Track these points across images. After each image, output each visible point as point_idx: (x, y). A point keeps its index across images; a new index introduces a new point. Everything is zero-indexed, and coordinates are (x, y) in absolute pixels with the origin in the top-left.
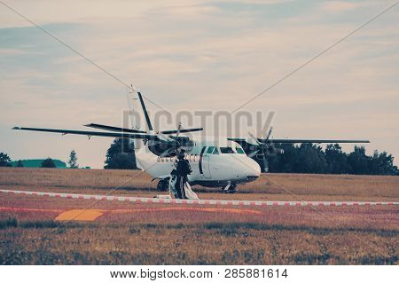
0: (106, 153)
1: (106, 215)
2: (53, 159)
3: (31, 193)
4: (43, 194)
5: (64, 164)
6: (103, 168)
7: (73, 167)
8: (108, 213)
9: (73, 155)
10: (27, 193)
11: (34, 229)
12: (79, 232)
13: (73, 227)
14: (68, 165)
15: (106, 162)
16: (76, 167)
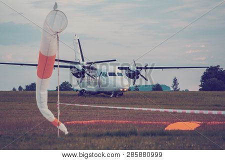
0: (200, 79)
1: (202, 126)
2: (160, 84)
3: (146, 109)
4: (155, 110)
5: (169, 88)
6: (198, 90)
7: (175, 90)
8: (204, 124)
9: (175, 81)
10: (143, 109)
11: (150, 137)
12: (183, 139)
13: (179, 135)
14: (172, 89)
15: (200, 86)
16: (178, 90)
